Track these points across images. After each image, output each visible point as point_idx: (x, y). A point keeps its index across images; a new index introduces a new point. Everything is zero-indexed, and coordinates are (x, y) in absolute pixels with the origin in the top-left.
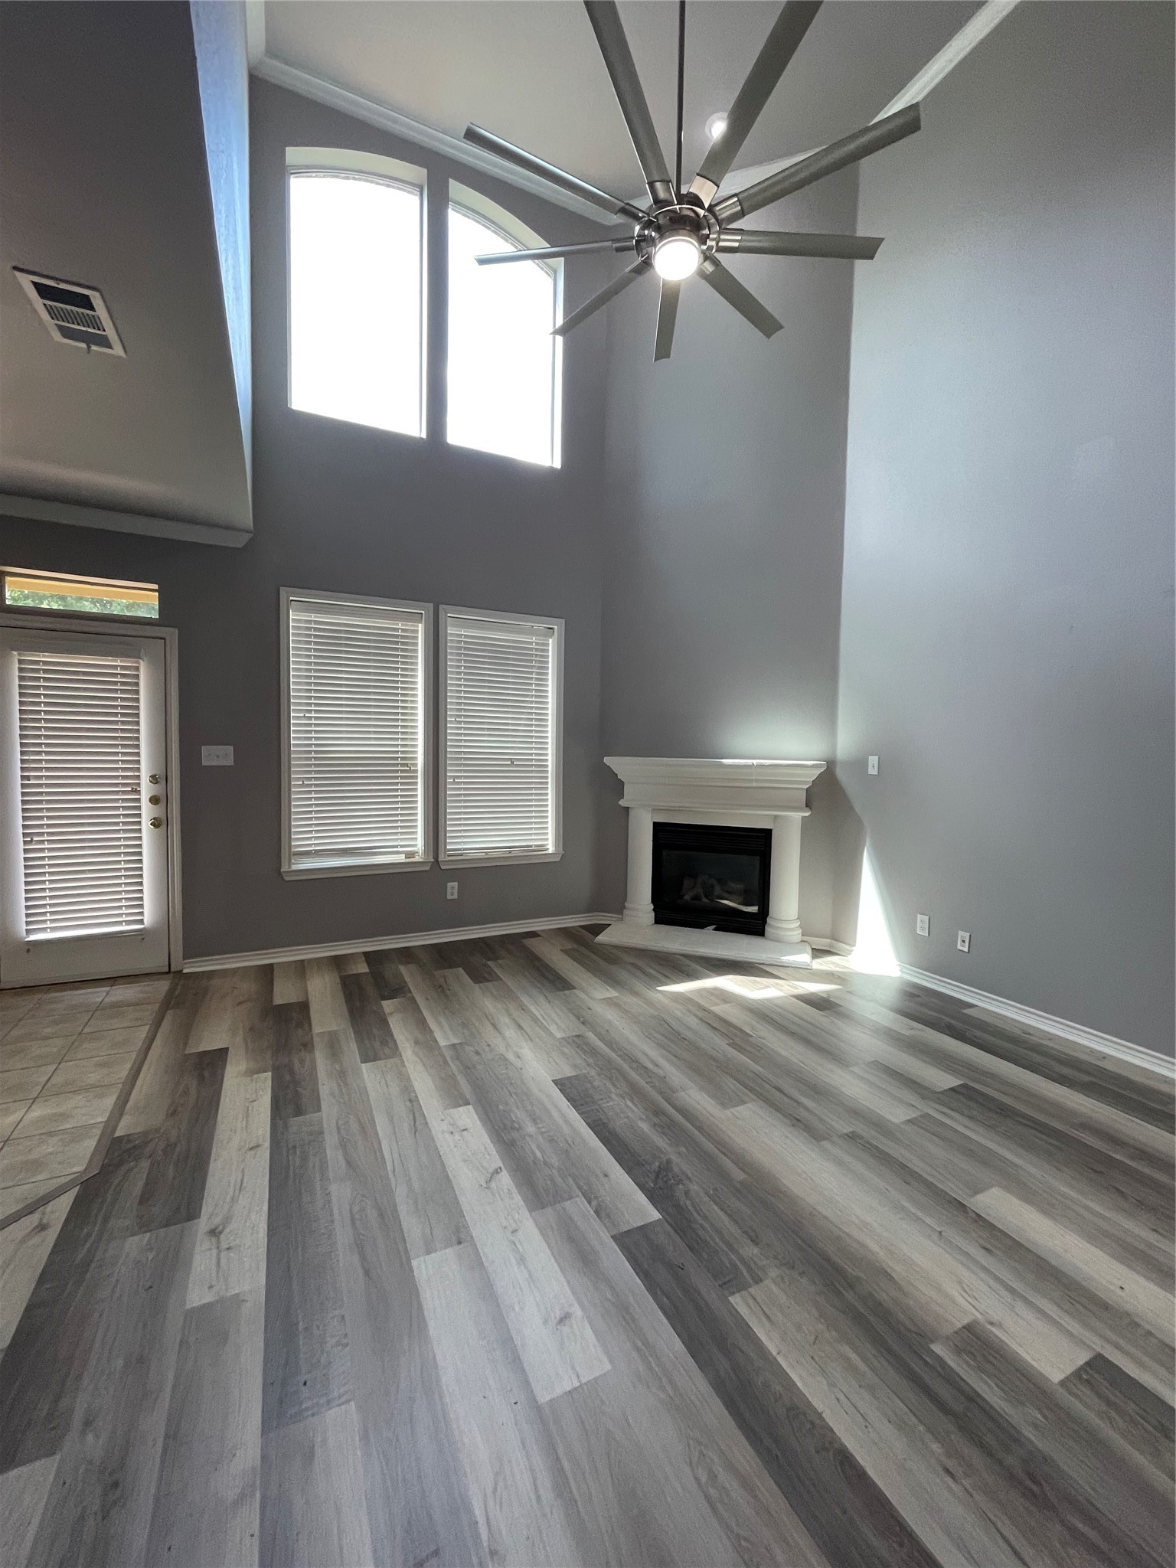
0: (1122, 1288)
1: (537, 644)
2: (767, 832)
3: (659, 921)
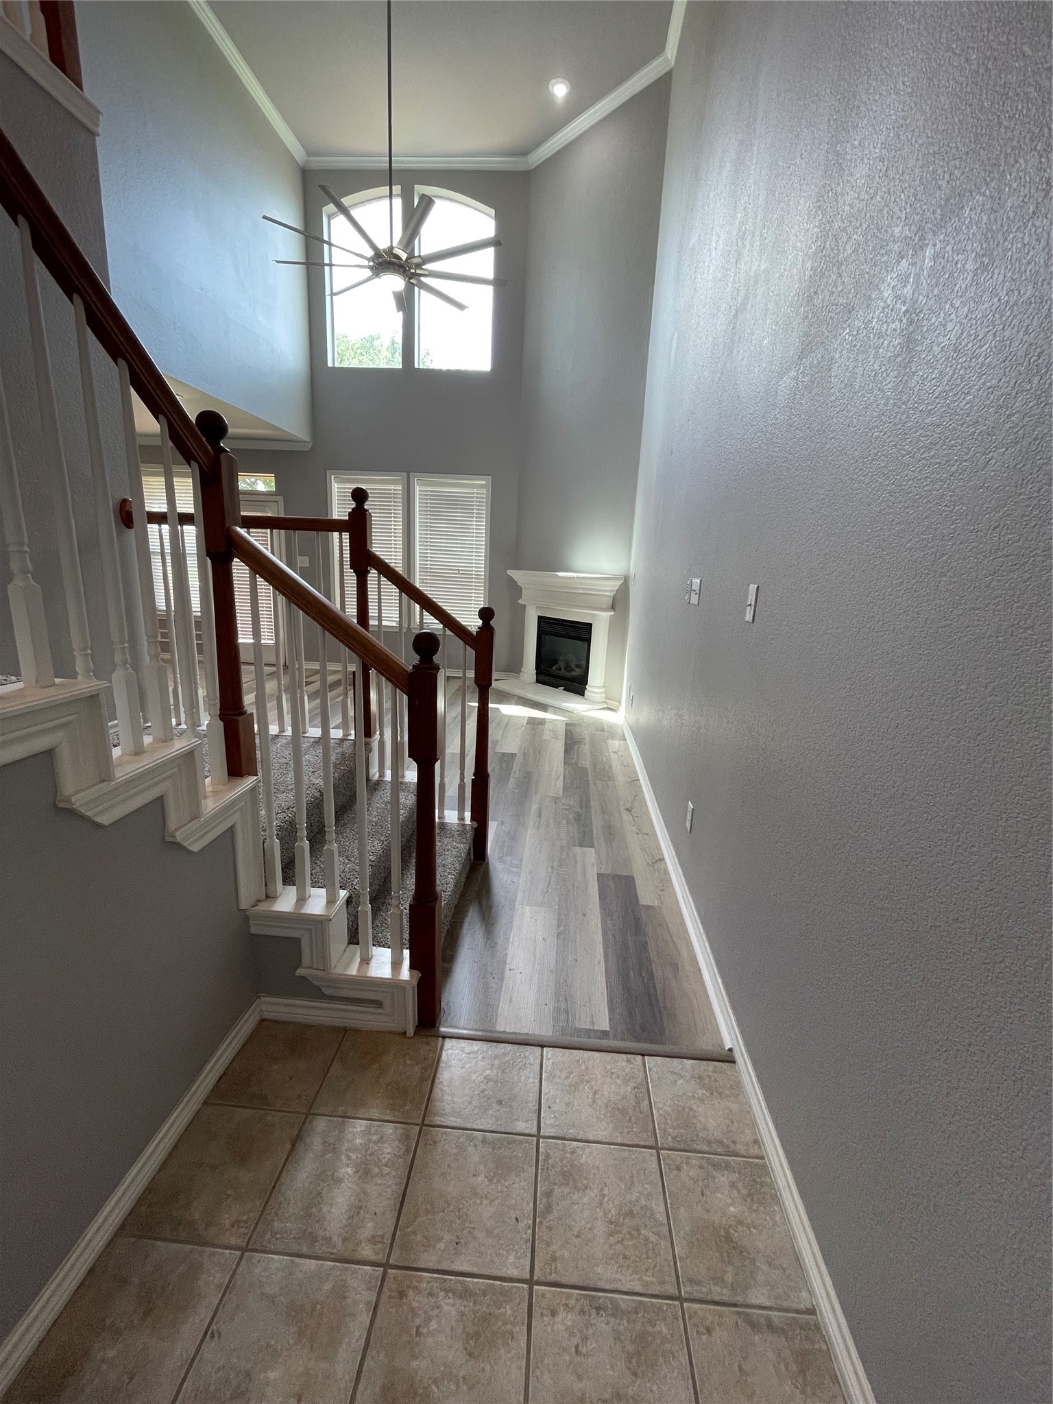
1: (477, 494)
2: (590, 625)
3: (538, 681)
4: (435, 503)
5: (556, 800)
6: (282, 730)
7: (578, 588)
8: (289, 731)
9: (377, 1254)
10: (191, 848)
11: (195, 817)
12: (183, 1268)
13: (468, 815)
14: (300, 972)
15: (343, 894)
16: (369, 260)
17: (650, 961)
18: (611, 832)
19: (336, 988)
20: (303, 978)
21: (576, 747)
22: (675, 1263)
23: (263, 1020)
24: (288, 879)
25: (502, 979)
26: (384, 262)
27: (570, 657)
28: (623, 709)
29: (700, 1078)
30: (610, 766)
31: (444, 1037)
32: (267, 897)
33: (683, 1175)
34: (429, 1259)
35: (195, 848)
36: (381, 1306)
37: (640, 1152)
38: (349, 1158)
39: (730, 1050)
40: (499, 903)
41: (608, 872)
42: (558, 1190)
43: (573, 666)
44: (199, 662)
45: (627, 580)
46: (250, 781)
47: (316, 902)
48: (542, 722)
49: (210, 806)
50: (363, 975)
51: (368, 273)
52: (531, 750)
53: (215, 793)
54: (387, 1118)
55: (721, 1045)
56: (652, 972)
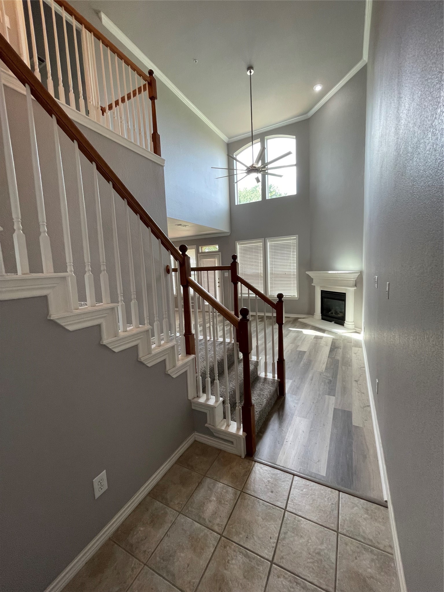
1: (292, 242)
2: (345, 294)
3: (322, 319)
4: (275, 248)
5: (321, 373)
6: (210, 339)
7: (338, 278)
8: (212, 340)
9: (219, 530)
10: (173, 376)
11: (174, 366)
12: (163, 512)
13: (276, 375)
14: (206, 425)
15: (221, 399)
16: (245, 170)
17: (352, 451)
18: (345, 390)
19: (219, 434)
20: (208, 428)
21: (336, 350)
22: (336, 581)
23: (195, 441)
24: (204, 391)
25: (282, 445)
26: (251, 170)
27: (337, 307)
28: (362, 332)
29: (367, 510)
30: (351, 360)
31: (255, 462)
32: (197, 396)
33: (348, 548)
34: (236, 539)
35: (174, 376)
36: (218, 547)
37: (329, 531)
38: (215, 495)
39: (386, 501)
40: (287, 414)
41: (340, 408)
42: (289, 533)
43: (338, 312)
44: (192, 311)
45: (361, 273)
46: (193, 356)
47: (212, 401)
48: (321, 338)
49: (179, 363)
50: (226, 430)
51: (246, 174)
52: (314, 350)
53: (182, 359)
54: (230, 485)
55: (382, 498)
56: (352, 456)
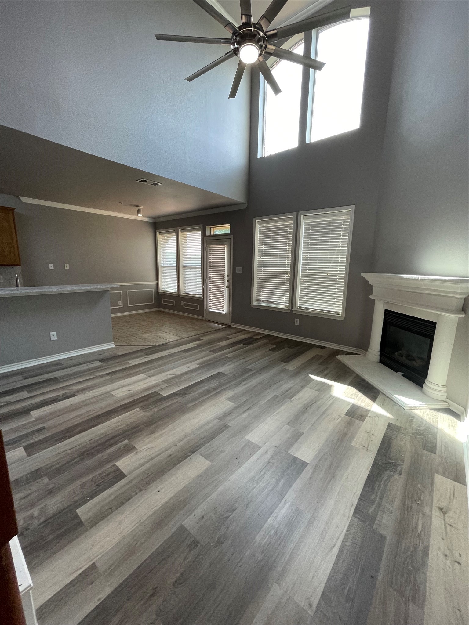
0: (159, 491)
2: (434, 323)
3: (381, 361)
4: (315, 229)
7: (423, 289)
27: (413, 347)
43: (415, 357)
48: (364, 414)
